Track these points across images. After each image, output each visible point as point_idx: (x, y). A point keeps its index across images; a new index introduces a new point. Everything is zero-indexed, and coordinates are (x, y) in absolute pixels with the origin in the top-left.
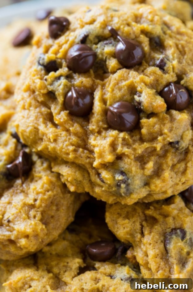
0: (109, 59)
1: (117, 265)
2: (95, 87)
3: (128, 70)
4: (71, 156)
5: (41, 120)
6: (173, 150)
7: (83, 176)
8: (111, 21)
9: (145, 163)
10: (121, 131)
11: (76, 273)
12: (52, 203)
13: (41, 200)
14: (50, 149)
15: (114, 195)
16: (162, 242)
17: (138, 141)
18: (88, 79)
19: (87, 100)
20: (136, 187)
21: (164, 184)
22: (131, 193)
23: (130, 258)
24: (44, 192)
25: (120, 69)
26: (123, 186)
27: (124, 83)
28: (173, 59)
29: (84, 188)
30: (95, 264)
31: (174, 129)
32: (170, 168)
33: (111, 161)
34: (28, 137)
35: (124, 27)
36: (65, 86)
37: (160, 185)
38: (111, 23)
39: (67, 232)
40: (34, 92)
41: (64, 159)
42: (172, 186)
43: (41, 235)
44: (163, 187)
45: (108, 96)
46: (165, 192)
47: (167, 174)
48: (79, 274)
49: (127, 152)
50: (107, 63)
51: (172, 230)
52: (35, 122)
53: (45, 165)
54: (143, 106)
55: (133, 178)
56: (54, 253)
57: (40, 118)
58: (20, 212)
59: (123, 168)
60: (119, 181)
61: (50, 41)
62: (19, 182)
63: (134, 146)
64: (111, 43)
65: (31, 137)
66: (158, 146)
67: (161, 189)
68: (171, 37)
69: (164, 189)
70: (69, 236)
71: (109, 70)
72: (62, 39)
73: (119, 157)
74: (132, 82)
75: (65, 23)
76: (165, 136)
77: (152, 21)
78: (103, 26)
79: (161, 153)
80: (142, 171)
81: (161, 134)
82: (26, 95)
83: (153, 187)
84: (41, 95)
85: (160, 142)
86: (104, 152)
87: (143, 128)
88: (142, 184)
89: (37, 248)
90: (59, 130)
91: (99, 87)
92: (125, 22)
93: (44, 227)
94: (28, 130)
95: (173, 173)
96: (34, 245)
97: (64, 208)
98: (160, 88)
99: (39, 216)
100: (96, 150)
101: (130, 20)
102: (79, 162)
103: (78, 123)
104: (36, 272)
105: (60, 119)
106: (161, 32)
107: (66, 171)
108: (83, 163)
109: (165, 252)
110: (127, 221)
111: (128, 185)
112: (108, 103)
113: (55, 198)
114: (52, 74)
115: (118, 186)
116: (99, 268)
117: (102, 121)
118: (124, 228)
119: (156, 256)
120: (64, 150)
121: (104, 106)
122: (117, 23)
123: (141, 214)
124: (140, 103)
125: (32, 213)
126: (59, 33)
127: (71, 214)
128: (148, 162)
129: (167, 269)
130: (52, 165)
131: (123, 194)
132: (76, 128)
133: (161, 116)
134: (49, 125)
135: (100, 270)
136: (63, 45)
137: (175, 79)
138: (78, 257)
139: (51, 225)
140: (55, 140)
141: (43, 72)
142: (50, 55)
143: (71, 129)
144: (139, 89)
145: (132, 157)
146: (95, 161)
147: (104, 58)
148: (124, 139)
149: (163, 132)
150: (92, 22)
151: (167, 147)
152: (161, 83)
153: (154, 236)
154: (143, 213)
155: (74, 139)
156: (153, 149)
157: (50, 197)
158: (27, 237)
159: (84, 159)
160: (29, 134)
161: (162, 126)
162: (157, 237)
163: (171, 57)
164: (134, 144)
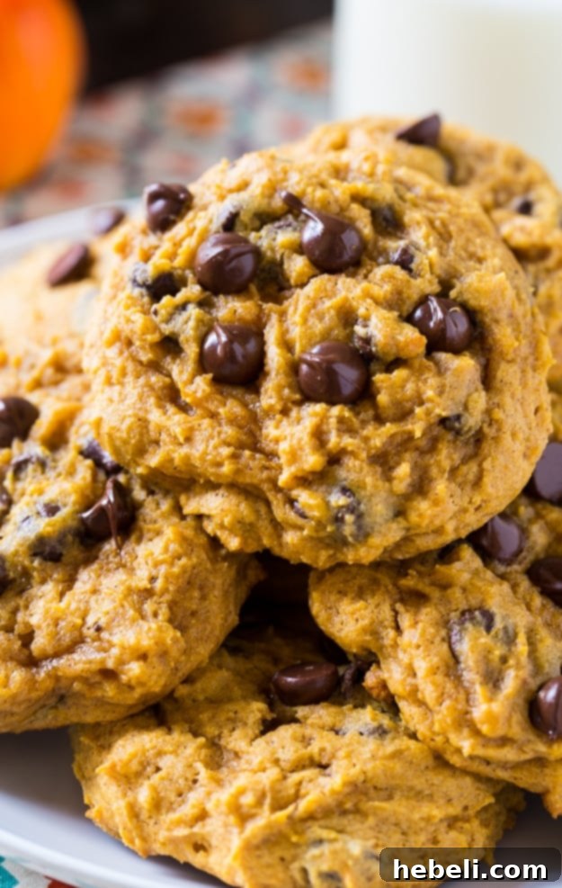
0: (289, 258)
1: (345, 708)
2: (264, 320)
3: (333, 278)
4: (227, 469)
5: (152, 401)
6: (450, 436)
7: (257, 512)
8: (285, 179)
9: (392, 469)
10: (332, 403)
11: (257, 732)
12: (191, 583)
13: (167, 578)
14: (177, 462)
15: (328, 546)
16: (443, 640)
17: (372, 423)
18: (249, 304)
19: (252, 346)
20: (379, 520)
21: (437, 509)
22: (367, 535)
23: (372, 688)
24: (169, 560)
25: (314, 276)
26: (349, 518)
27: (328, 303)
28: (428, 247)
29: (259, 539)
30: (296, 712)
31: (447, 389)
32: (446, 475)
33: (318, 467)
34: (126, 442)
35: (314, 191)
36: (200, 321)
37: (429, 512)
38: (285, 184)
39: (225, 654)
40: (129, 343)
41: (212, 479)
42: (454, 516)
43: (174, 652)
44: (435, 516)
45: (296, 333)
46: (439, 531)
47: (441, 487)
48: (263, 733)
49: (352, 445)
50: (286, 266)
51: (463, 613)
52: (138, 406)
53: (166, 505)
54: (376, 345)
55: (370, 500)
56: (201, 697)
57: (148, 396)
58: (123, 606)
59: (345, 479)
60: (340, 508)
61: (152, 239)
62: (110, 546)
63: (365, 433)
64: (289, 225)
65: (133, 441)
66: (417, 428)
67: (431, 522)
68: (415, 205)
69: (437, 522)
70: (229, 660)
71: (292, 282)
72: (180, 229)
73: (334, 459)
74: (346, 299)
75: (182, 196)
76: (428, 405)
77: (372, 175)
78: (267, 192)
79: (423, 443)
80: (387, 485)
81: (421, 403)
82: (112, 353)
83: (413, 517)
84: (147, 346)
85: (421, 419)
86: (301, 449)
87: (379, 392)
88: (391, 514)
89: (165, 686)
90: (195, 418)
91: (274, 318)
92: (314, 180)
93: (178, 634)
94: (124, 426)
95: (453, 486)
96: (160, 676)
97: (216, 593)
98: (407, 308)
99: (164, 612)
100: (283, 447)
101: (324, 176)
102: (246, 479)
103: (234, 397)
104: (168, 738)
105: (195, 392)
106: (395, 196)
107: (215, 505)
108: (255, 481)
109: (452, 662)
110: (360, 604)
111: (360, 516)
112: (298, 349)
113: (195, 571)
114: (166, 299)
115: (338, 520)
116: (306, 718)
117: (290, 386)
118: (357, 620)
119: (434, 671)
120: (209, 457)
121: (289, 355)
122: (298, 183)
123: (390, 587)
124: (367, 341)
125: (148, 607)
126: (172, 217)
127: (232, 608)
128: (398, 464)
129: (462, 696)
130: (183, 499)
131: (350, 539)
132: (231, 408)
133: (416, 363)
134: (171, 409)
135: (309, 721)
136: (182, 240)
137: (436, 288)
138: (257, 700)
139: (193, 632)
140: (188, 439)
141: (146, 299)
142: (158, 263)
143: (222, 411)
144: (361, 311)
145: (364, 455)
146: (281, 473)
147: (278, 257)
148: (341, 420)
149: (425, 397)
150: (244, 186)
151: (437, 430)
152: (409, 298)
153: (424, 631)
154: (395, 585)
155: (229, 431)
156: (406, 436)
157: (184, 570)
158: (143, 657)
159: (256, 471)
160: (128, 433)
161: (420, 384)
162: (432, 630)
163: (422, 243)
164: (363, 429)
